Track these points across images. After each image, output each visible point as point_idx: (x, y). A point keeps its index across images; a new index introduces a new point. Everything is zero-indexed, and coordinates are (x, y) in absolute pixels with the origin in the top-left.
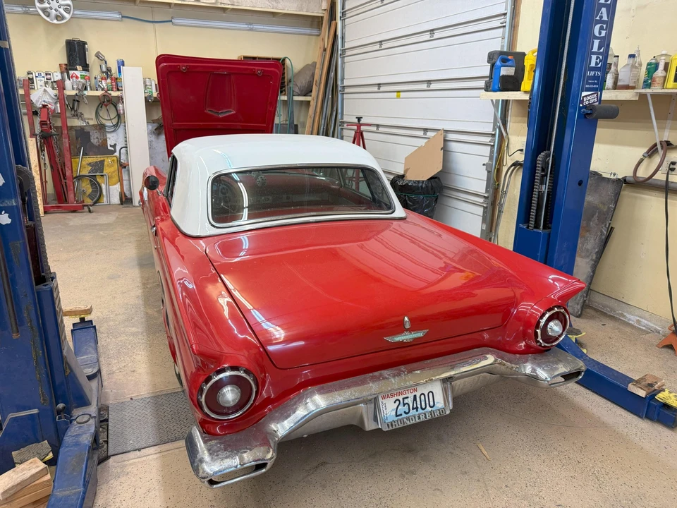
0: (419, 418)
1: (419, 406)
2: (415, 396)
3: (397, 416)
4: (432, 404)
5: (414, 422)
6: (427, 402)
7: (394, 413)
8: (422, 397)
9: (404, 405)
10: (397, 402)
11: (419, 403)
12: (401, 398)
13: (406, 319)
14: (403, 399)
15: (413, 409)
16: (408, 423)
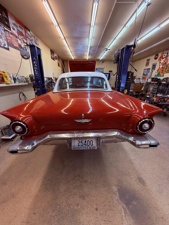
0: (85, 148)
1: (87, 144)
2: (86, 141)
3: (78, 146)
4: (92, 144)
5: (83, 149)
6: (90, 144)
7: (77, 145)
8: (88, 142)
9: (81, 143)
10: (79, 142)
11: (87, 143)
12: (80, 140)
13: (83, 114)
14: (81, 141)
15: (85, 145)
16: (81, 149)
